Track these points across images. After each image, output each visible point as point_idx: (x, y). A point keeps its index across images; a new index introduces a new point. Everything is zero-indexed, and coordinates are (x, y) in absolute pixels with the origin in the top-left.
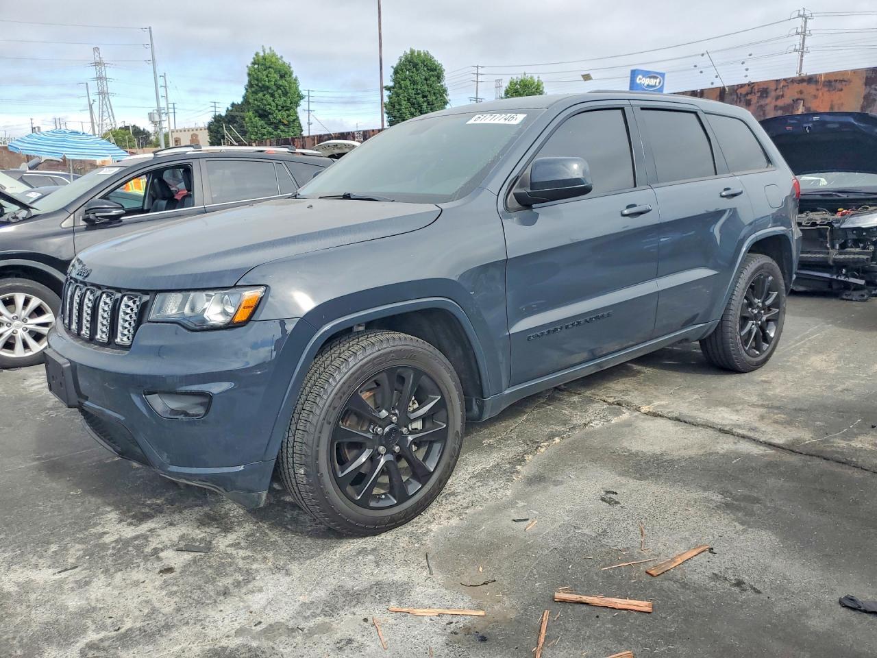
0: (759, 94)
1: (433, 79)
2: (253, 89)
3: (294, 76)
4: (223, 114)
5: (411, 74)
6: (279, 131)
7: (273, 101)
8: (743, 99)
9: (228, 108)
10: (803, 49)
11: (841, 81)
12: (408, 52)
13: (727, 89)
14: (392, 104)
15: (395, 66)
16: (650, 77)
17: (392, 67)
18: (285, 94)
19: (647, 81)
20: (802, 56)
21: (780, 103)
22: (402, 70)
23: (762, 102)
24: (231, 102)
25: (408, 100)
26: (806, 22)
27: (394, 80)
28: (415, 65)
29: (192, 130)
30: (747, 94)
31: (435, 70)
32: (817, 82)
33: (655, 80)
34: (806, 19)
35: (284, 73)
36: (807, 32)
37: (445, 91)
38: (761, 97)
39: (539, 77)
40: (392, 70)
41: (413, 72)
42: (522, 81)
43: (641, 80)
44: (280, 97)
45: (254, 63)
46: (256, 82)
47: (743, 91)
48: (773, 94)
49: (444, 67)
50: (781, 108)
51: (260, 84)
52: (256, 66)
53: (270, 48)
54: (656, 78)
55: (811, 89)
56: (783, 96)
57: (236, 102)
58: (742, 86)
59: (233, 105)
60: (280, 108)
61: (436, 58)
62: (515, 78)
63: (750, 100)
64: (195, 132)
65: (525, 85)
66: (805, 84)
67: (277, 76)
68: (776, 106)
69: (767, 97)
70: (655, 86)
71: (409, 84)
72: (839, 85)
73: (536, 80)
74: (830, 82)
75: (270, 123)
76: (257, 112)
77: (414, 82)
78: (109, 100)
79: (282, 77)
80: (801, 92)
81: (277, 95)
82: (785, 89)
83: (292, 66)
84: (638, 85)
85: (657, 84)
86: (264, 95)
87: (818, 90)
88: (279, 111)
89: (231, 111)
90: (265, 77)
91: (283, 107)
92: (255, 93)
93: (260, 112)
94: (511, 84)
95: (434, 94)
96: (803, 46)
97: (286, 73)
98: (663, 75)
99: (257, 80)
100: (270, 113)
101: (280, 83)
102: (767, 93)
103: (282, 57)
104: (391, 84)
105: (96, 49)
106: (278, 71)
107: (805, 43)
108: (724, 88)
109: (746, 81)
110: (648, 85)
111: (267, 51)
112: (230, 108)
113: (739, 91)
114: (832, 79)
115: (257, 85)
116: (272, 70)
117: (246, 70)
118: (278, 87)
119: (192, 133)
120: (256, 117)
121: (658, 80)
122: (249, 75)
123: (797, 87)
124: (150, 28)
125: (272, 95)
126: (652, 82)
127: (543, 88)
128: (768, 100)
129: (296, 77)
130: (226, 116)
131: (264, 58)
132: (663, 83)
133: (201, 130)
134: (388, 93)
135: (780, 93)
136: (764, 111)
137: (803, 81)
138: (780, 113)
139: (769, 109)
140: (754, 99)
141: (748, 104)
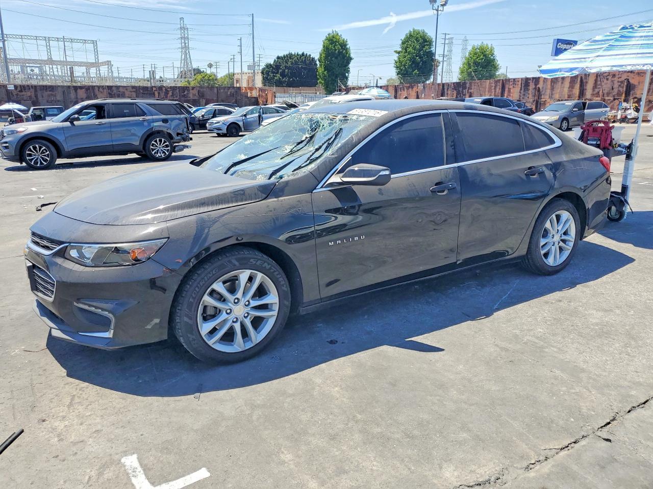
1: (426, 47)
4: (272, 63)
8: (605, 78)
9: (275, 59)
12: (412, 30)
14: (400, 62)
15: (403, 39)
16: (567, 44)
17: (401, 39)
18: (344, 57)
21: (620, 80)
22: (407, 42)
23: (613, 79)
25: (411, 60)
27: (402, 48)
28: (418, 38)
29: (249, 73)
31: (428, 41)
32: (634, 73)
38: (613, 77)
40: (401, 42)
41: (414, 43)
42: (481, 47)
48: (617, 76)
49: (433, 40)
52: (328, 41)
53: (336, 31)
55: (631, 75)
57: (280, 55)
59: (278, 58)
62: (476, 45)
65: (483, 50)
67: (340, 47)
71: (411, 50)
72: (642, 74)
73: (490, 46)
77: (414, 49)
78: (189, 52)
79: (342, 47)
80: (628, 76)
89: (278, 61)
94: (473, 49)
95: (427, 56)
97: (344, 45)
101: (341, 51)
104: (400, 49)
105: (182, 19)
106: (340, 44)
116: (337, 44)
118: (340, 53)
124: (253, 14)
127: (494, 51)
128: (615, 79)
130: (274, 64)
131: (333, 37)
134: (397, 55)
135: (620, 76)
136: (613, 83)
137: (629, 72)
138: (619, 84)
139: (616, 82)
140: (610, 78)
141: (607, 79)
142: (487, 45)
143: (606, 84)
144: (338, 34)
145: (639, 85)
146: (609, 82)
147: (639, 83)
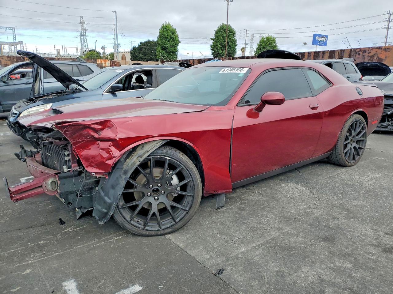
0: (363, 52)
1: (231, 36)
2: (161, 38)
3: (177, 33)
4: (137, 46)
5: (222, 34)
6: (170, 56)
7: (169, 43)
8: (357, 53)
9: (139, 44)
10: (388, 27)
11: (389, 49)
12: (222, 24)
13: (352, 50)
14: (214, 46)
16: (322, 37)
17: (215, 30)
18: (174, 41)
19: (320, 39)
20: (388, 30)
21: (370, 55)
22: (219, 32)
23: (364, 54)
24: (140, 42)
25: (221, 44)
26: (390, 16)
27: (215, 36)
28: (225, 30)
29: (123, 53)
30: (359, 52)
31: (232, 32)
32: (381, 49)
33: (324, 38)
34: (390, 15)
35: (173, 32)
36: (391, 20)
37: (236, 41)
39: (274, 36)
40: (215, 32)
41: (223, 33)
42: (267, 37)
43: (317, 38)
44: (172, 42)
45: (162, 28)
46: (162, 36)
47: (358, 50)
48: (367, 52)
49: (236, 31)
50: (370, 57)
51: (164, 37)
52: (162, 29)
53: (168, 22)
54: (324, 37)
55: (380, 51)
56: (370, 53)
58: (357, 49)
59: (141, 43)
60: (171, 46)
61: (233, 27)
62: (264, 36)
63: (360, 53)
64: (124, 53)
65: (268, 39)
66: (378, 49)
67: (171, 34)
68: (368, 56)
69: (365, 53)
70: (324, 41)
71: (221, 38)
73: (273, 37)
74: (386, 49)
75: (167, 52)
76: (162, 47)
77: (223, 37)
79: (173, 34)
80: (376, 52)
81: (170, 41)
82: (371, 51)
83: (176, 29)
84: (316, 40)
85: (324, 40)
86: (165, 41)
87: (382, 51)
88: (171, 47)
89: (140, 45)
90: (166, 33)
91: (172, 46)
92: (162, 40)
93: (163, 47)
94: (262, 39)
95: (232, 42)
96: (389, 26)
97: (174, 32)
98: (327, 36)
99: (163, 35)
100: (167, 48)
101: (172, 36)
102: (366, 51)
103: (172, 26)
104: (214, 37)
106: (171, 32)
107: (390, 25)
108: (351, 49)
109: (359, 47)
110: (321, 41)
111: (167, 23)
112: (140, 44)
113: (356, 51)
114: (386, 48)
115: (163, 37)
116: (169, 31)
117: (159, 31)
118: (171, 38)
119: (123, 54)
120: (161, 49)
121: (325, 39)
122: (160, 33)
123: (375, 50)
124: (116, 11)
125: (169, 41)
126: (322, 39)
127: (276, 40)
128: (366, 54)
129: (178, 34)
130: (138, 47)
131: (166, 26)
132: (327, 40)
133: (126, 53)
134: (212, 41)
135: (370, 51)
136: (364, 57)
137: (377, 48)
138: (369, 58)
139: (366, 57)
140: (361, 53)
141: (359, 54)
142: (271, 36)
143: (358, 58)
144: (170, 25)
145: (386, 59)
146: (360, 56)
147: (386, 57)
